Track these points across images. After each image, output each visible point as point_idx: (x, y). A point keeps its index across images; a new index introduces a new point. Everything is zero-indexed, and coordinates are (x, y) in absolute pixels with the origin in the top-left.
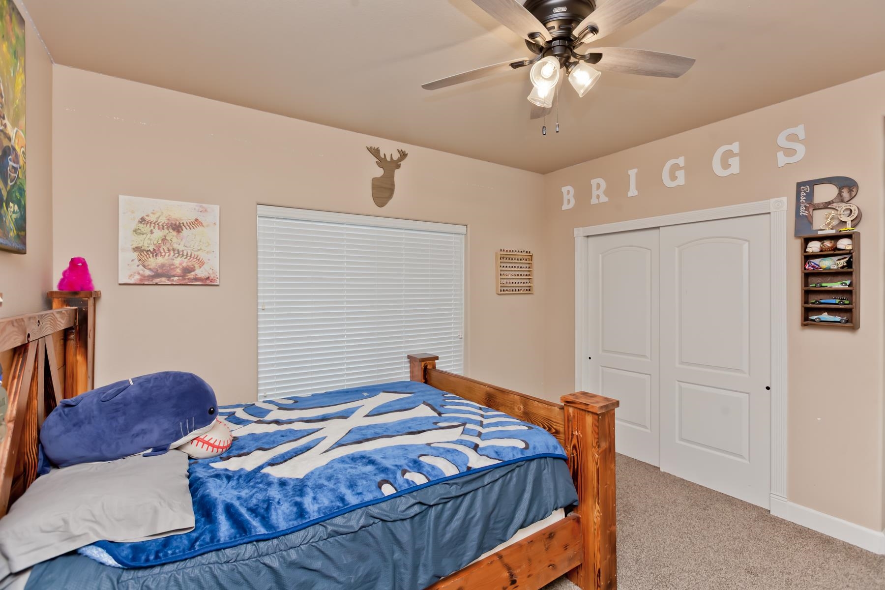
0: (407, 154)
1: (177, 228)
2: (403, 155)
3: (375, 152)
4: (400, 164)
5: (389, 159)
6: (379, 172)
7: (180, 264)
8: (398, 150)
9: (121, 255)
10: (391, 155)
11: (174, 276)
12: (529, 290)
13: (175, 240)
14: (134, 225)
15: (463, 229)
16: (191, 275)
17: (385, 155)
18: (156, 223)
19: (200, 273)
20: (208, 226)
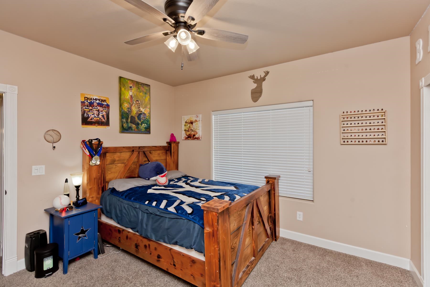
0: (269, 72)
1: (192, 123)
2: (267, 73)
3: (252, 77)
4: (265, 78)
5: (259, 78)
6: (255, 86)
7: (193, 134)
8: (264, 72)
9: (182, 132)
10: (261, 75)
11: (191, 137)
12: (383, 142)
13: (192, 127)
14: (184, 123)
15: (311, 103)
16: (195, 137)
17: (257, 77)
18: (188, 122)
19: (197, 136)
20: (198, 121)
